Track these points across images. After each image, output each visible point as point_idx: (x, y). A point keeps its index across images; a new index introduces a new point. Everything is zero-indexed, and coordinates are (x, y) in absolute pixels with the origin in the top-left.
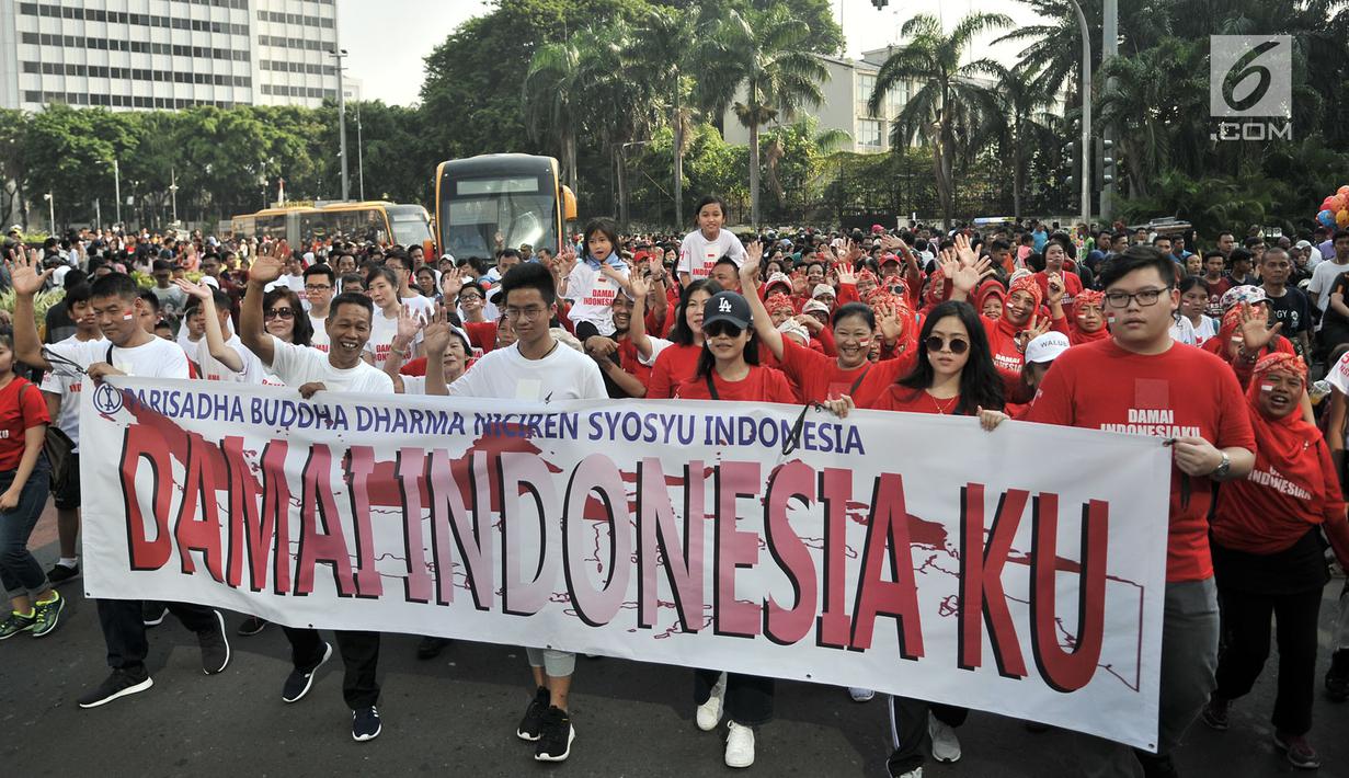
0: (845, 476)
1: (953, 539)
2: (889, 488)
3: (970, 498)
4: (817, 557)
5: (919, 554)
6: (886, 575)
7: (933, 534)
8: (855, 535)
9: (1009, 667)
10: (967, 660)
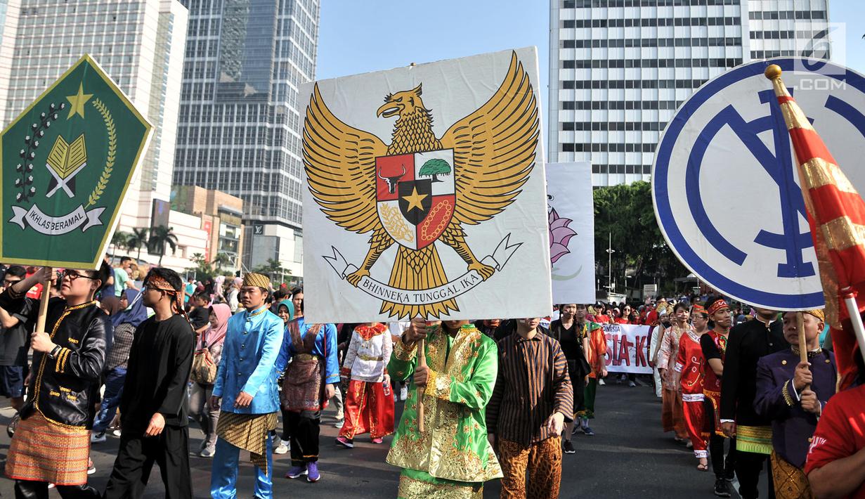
0: (617, 336)
1: (635, 345)
2: (624, 337)
3: (637, 338)
4: (612, 350)
5: (629, 348)
6: (624, 352)
7: (631, 344)
8: (619, 346)
9: (644, 365)
10: (637, 365)
